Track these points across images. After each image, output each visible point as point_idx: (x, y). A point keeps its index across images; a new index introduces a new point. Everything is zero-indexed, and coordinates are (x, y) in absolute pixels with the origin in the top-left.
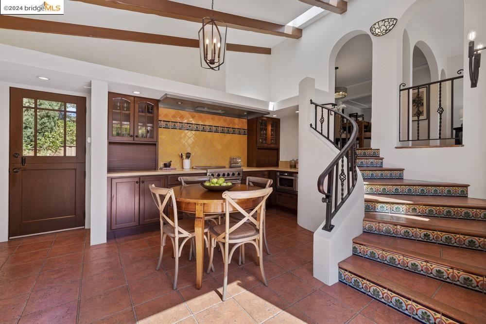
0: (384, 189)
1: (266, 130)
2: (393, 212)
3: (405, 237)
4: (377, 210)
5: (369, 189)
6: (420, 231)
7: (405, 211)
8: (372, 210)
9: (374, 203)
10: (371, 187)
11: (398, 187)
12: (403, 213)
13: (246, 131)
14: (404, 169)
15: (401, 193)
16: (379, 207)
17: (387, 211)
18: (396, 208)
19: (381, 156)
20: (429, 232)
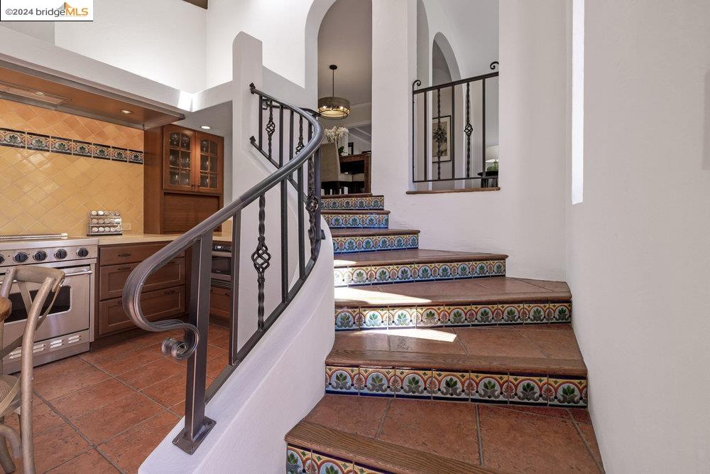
0: (384, 273)
1: (187, 155)
2: (393, 325)
3: (411, 394)
4: (365, 326)
5: (355, 275)
6: (439, 375)
7: (414, 321)
8: (354, 327)
9: (357, 310)
10: (358, 271)
11: (407, 268)
12: (411, 325)
13: (141, 157)
14: (419, 232)
15: (411, 279)
16: (368, 318)
17: (382, 326)
18: (399, 317)
19: (386, 209)
20: (455, 377)
